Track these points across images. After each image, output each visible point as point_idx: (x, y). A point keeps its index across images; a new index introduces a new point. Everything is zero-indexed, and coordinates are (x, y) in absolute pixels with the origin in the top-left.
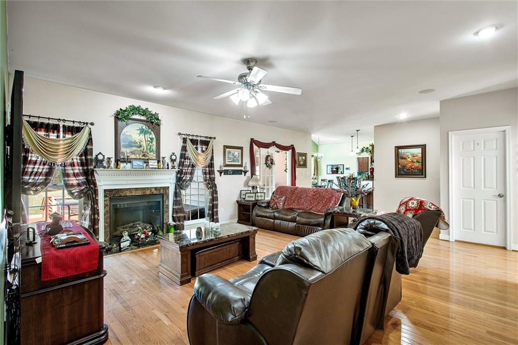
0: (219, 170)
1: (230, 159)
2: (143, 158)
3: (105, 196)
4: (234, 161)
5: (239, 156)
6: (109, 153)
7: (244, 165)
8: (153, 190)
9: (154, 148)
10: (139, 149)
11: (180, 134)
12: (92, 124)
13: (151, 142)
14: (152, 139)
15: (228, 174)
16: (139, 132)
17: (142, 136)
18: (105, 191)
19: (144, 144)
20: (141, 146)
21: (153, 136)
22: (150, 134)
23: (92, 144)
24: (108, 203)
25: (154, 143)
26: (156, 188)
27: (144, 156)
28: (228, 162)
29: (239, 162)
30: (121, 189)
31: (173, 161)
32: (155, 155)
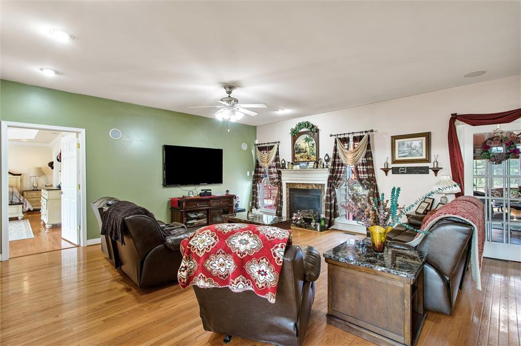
0: (383, 167)
1: (404, 153)
2: (308, 160)
3: (287, 187)
4: (410, 154)
5: (422, 147)
6: (289, 159)
7: (433, 159)
8: (314, 186)
9: (315, 151)
10: (305, 154)
11: (331, 136)
12: (279, 142)
13: (313, 147)
14: (313, 144)
15: (399, 173)
16: (305, 141)
17: (307, 143)
18: (287, 184)
19: (308, 149)
20: (306, 152)
21: (314, 142)
22: (312, 140)
23: (279, 155)
24: (288, 192)
25: (315, 148)
26: (316, 184)
27: (308, 158)
28: (399, 157)
29: (422, 155)
30: (295, 183)
31: (327, 161)
32: (315, 157)
